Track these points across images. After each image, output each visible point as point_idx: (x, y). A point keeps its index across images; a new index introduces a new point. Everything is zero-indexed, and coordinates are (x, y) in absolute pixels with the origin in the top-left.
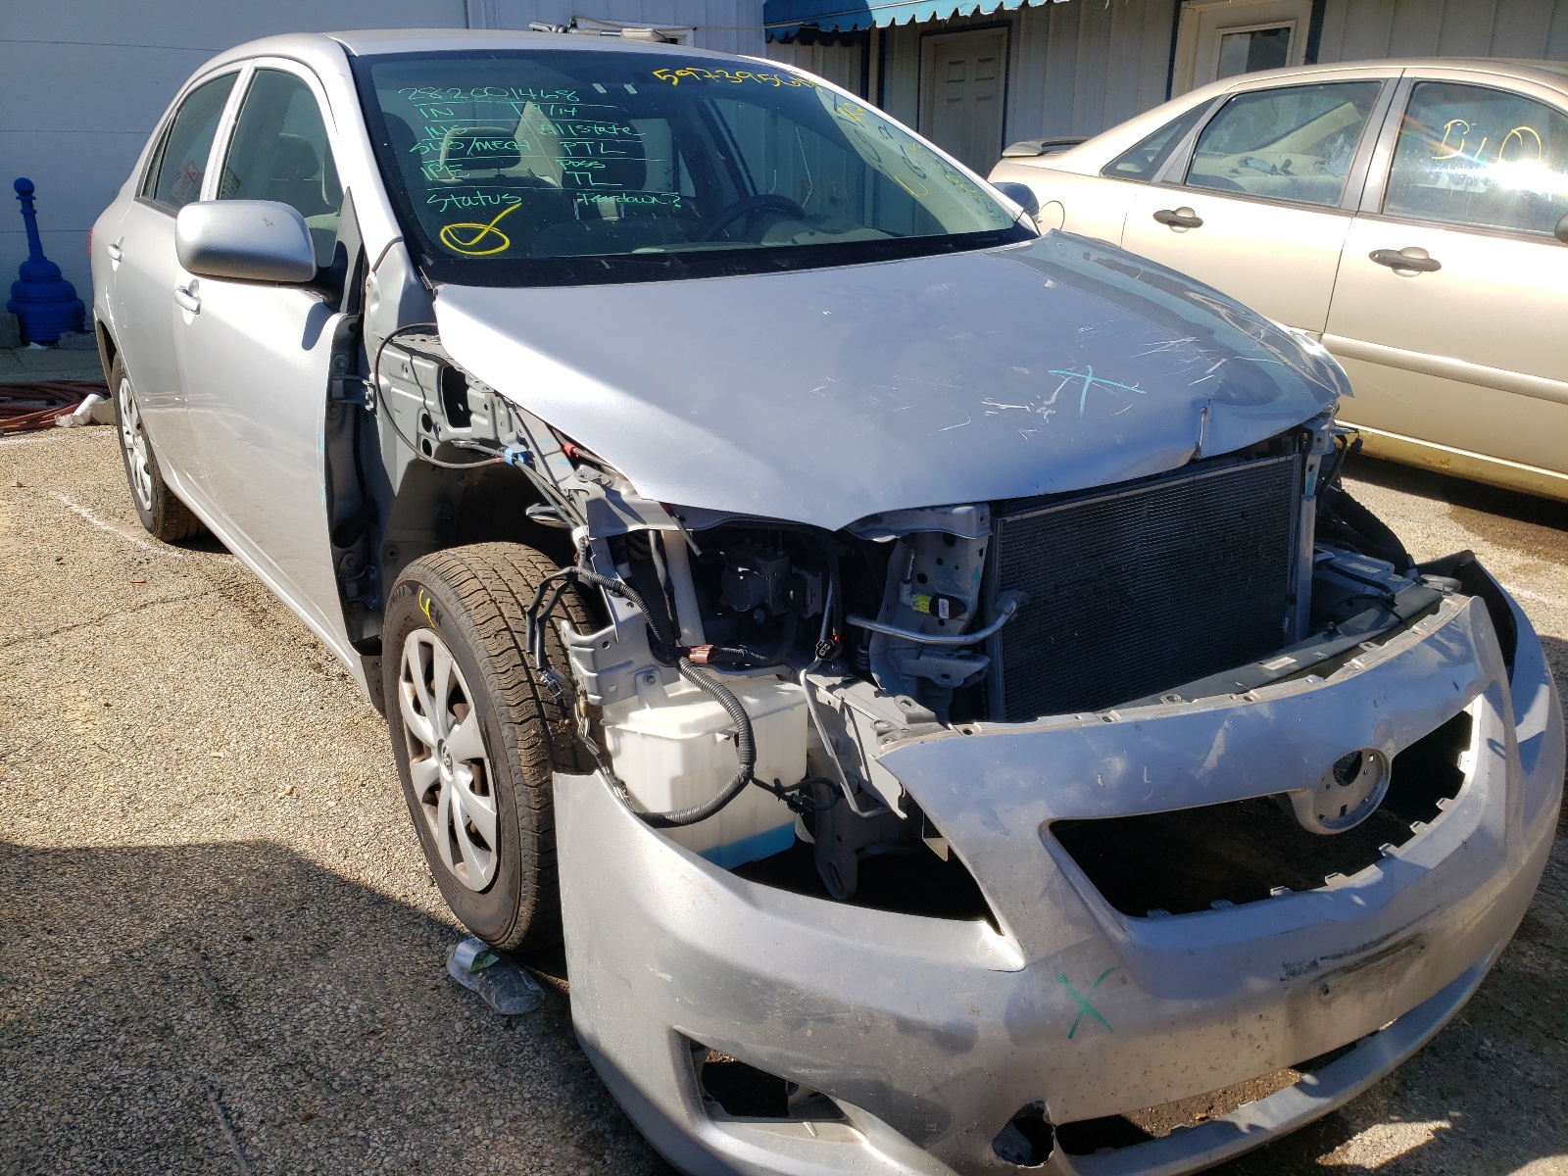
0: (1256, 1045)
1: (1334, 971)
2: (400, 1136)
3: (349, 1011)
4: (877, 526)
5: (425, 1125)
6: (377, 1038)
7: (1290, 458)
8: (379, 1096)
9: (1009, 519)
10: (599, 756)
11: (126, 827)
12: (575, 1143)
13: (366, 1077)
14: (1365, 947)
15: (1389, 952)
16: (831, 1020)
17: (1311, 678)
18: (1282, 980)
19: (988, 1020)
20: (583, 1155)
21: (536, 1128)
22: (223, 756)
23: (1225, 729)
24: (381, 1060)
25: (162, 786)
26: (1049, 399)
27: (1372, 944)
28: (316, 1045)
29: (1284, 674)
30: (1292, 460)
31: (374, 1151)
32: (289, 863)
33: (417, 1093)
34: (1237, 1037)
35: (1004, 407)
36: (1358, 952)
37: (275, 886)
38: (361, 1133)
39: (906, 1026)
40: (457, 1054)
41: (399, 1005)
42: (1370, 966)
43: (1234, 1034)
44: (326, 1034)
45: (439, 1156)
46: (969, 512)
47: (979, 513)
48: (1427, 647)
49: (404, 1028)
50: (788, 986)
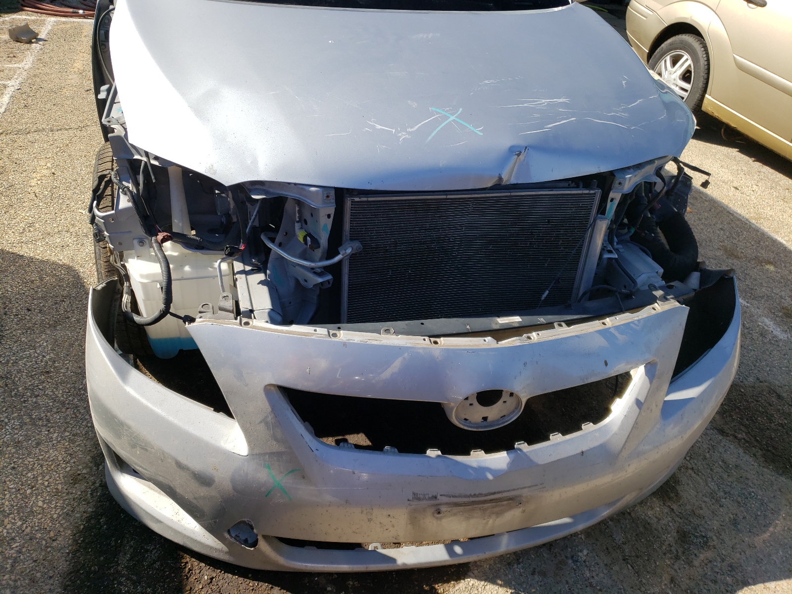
0: (385, 528)
1: (447, 504)
2: (21, 427)
3: (45, 358)
4: (262, 187)
5: (35, 425)
6: (47, 375)
7: (592, 192)
8: (26, 405)
9: (357, 199)
10: (124, 275)
11: (19, 238)
12: (92, 455)
13: (28, 393)
14: (475, 495)
15: (494, 501)
16: (147, 450)
17: (489, 339)
18: (409, 500)
19: (223, 475)
20: (91, 462)
21: (81, 442)
22: (84, 213)
23: (404, 358)
24: (41, 387)
25: (48, 222)
26: (411, 128)
27: (481, 495)
28: (19, 371)
29: (503, 328)
30: (595, 194)
31: (5, 431)
32: (74, 277)
33: (43, 408)
34: (372, 522)
35: (379, 127)
36: (469, 497)
37: (59, 286)
38: (6, 420)
39: (179, 465)
40: (75, 394)
41: (68, 362)
42: (476, 506)
43: (370, 520)
44: (27, 367)
45: (30, 442)
46: (317, 191)
47: (325, 193)
48: (598, 335)
49: (62, 374)
50: (129, 427)
